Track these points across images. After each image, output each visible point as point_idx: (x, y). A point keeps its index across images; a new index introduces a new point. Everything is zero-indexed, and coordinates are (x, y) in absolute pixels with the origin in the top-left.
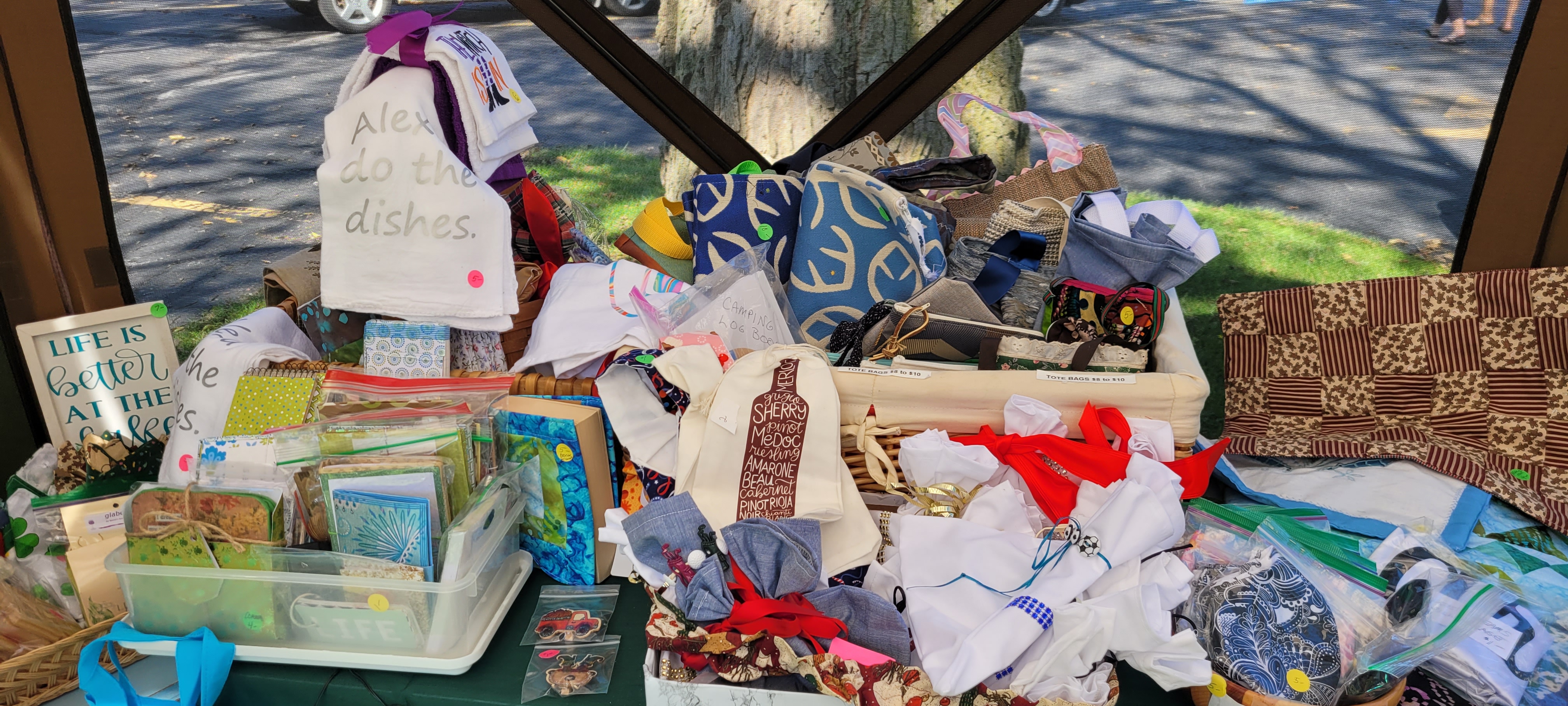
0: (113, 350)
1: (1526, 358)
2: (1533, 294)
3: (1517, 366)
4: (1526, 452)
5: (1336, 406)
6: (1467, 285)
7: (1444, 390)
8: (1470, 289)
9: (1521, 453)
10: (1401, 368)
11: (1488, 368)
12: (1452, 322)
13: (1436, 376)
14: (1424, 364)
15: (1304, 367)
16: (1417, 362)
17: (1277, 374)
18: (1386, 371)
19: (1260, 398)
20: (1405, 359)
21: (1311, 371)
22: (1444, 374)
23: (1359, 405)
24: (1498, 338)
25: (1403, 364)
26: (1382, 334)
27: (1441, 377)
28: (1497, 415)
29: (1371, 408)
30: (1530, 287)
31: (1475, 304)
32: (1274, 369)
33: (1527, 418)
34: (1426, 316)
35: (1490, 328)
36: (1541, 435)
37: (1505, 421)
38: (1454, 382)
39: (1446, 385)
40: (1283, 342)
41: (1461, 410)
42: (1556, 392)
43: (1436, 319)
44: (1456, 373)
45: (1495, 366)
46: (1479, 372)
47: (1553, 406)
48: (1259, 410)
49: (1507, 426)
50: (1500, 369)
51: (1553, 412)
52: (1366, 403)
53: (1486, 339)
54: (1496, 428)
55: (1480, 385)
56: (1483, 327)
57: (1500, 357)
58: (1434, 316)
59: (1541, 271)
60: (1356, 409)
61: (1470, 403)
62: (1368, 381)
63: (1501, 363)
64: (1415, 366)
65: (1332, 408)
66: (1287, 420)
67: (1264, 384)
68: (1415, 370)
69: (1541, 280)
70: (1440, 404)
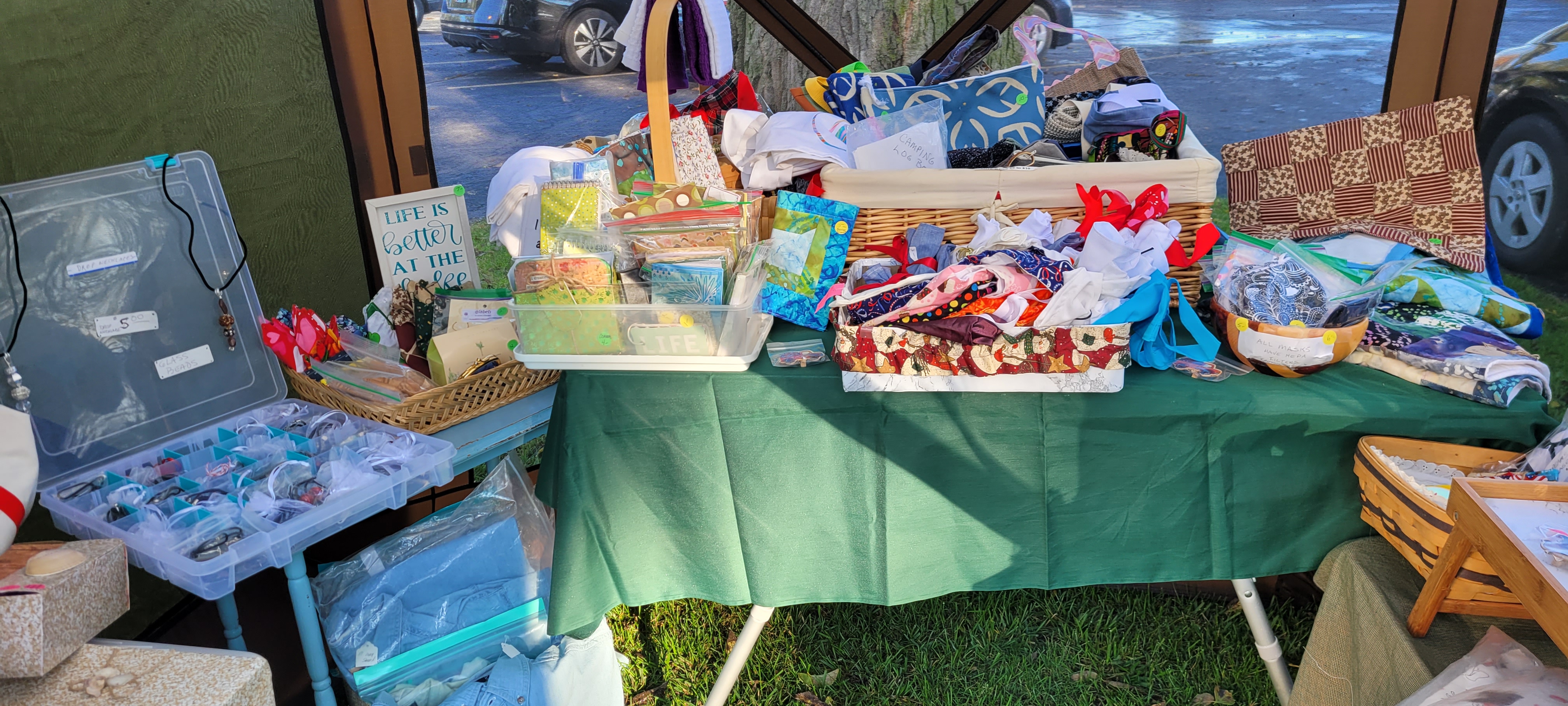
0: (427, 220)
1: (1436, 165)
2: (1437, 119)
3: (1430, 172)
4: (1440, 228)
5: (1309, 214)
6: (1393, 120)
7: (1382, 195)
8: (1396, 122)
9: (1436, 230)
10: (1352, 180)
11: (1410, 175)
12: (1385, 147)
13: (1375, 185)
14: (1367, 177)
15: (1285, 190)
16: (1362, 175)
17: (1265, 197)
18: (1342, 185)
19: (1255, 214)
20: (1354, 174)
21: (1289, 192)
22: (1381, 183)
23: (1324, 211)
24: (1417, 154)
25: (1353, 178)
26: (1338, 159)
27: (1379, 185)
28: (1418, 206)
29: (1333, 212)
30: (1435, 113)
31: (1400, 133)
32: (1263, 193)
33: (1438, 205)
34: (1367, 144)
35: (1410, 148)
36: (1448, 214)
37: (1423, 209)
38: (1388, 188)
39: (1383, 191)
40: (1269, 174)
41: (1394, 207)
42: (1457, 185)
43: (1374, 146)
44: (1389, 182)
45: (1415, 174)
46: (1405, 180)
47: (1455, 195)
48: (1254, 223)
49: (1425, 212)
50: (1419, 176)
51: (1455, 199)
52: (1329, 209)
53: (1408, 155)
54: (1418, 215)
55: (1406, 188)
56: (1406, 147)
57: (1419, 166)
58: (1372, 143)
59: (1442, 102)
60: (1321, 213)
61: (1400, 202)
62: (1329, 194)
63: (1420, 171)
64: (1361, 179)
65: (1305, 215)
66: (1275, 228)
67: (1257, 205)
68: (1361, 181)
69: (1442, 108)
70: (1380, 205)
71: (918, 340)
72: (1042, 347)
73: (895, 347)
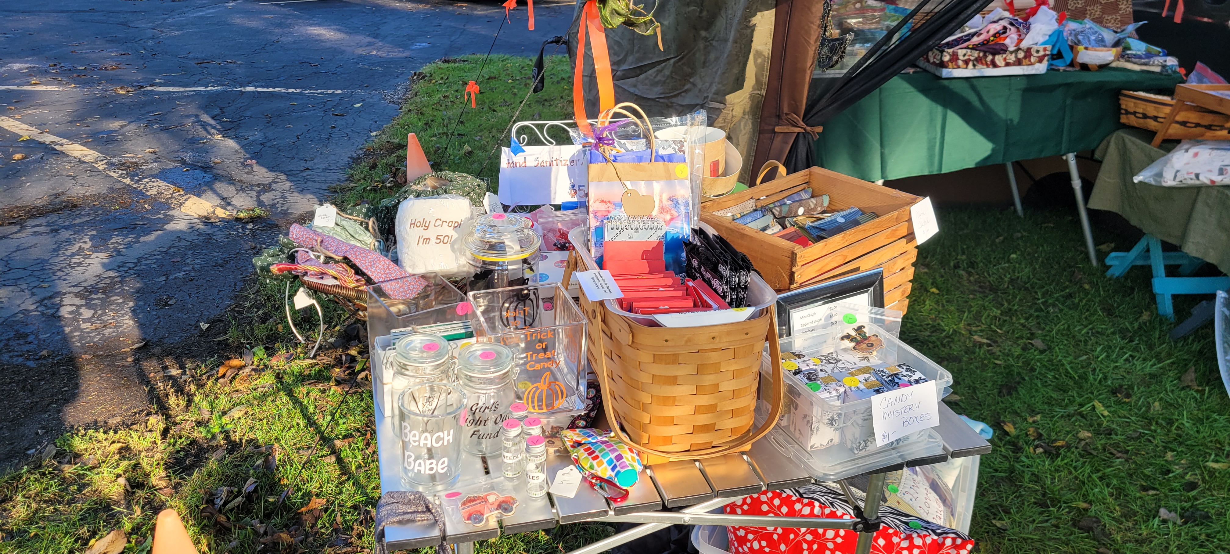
71: (976, 54)
72: (1021, 55)
73: (966, 57)
